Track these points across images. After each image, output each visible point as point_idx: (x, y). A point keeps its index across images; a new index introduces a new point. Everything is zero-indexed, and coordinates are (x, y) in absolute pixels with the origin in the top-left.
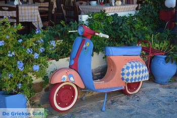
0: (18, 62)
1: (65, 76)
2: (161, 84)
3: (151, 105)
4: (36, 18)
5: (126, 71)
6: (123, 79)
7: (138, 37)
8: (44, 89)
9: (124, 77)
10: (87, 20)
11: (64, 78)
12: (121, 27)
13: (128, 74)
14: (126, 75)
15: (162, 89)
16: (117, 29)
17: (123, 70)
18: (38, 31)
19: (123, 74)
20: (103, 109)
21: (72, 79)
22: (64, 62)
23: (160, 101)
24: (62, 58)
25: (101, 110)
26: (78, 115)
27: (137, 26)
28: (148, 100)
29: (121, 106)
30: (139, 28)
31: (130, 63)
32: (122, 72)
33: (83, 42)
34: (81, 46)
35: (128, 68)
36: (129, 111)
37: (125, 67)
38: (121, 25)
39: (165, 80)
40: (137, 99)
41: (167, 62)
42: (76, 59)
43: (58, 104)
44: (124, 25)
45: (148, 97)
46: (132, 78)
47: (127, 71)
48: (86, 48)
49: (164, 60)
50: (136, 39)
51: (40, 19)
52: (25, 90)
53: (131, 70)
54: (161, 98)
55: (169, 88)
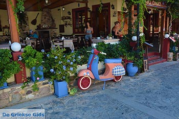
0: (63, 66)
4: (71, 45)
5: (115, 71)
6: (113, 74)
8: (75, 79)
10: (96, 46)
11: (85, 74)
12: (112, 49)
13: (116, 72)
15: (132, 79)
16: (110, 50)
17: (113, 70)
18: (72, 52)
19: (113, 72)
21: (88, 74)
22: (85, 66)
23: (130, 85)
24: (84, 64)
25: (103, 89)
26: (91, 92)
28: (125, 84)
29: (112, 87)
33: (94, 57)
34: (93, 59)
35: (115, 69)
36: (116, 89)
39: (133, 75)
40: (120, 84)
41: (134, 66)
42: (90, 65)
43: (82, 86)
46: (117, 74)
48: (95, 60)
49: (132, 65)
50: (119, 55)
52: (66, 79)
53: (117, 70)
54: (131, 83)
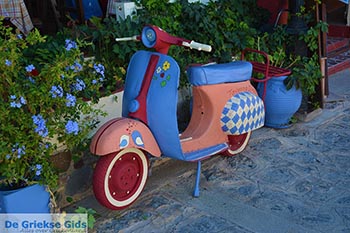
0: (35, 120)
1: (126, 137)
2: (276, 129)
3: (280, 173)
4: (18, 9)
5: (232, 114)
6: (225, 129)
7: (233, 44)
8: (72, 163)
9: (227, 124)
10: (134, 13)
11: (125, 140)
12: (201, 25)
13: (236, 119)
14: (231, 122)
15: (284, 139)
16: (194, 29)
17: (226, 111)
18: (70, 46)
19: (226, 120)
20: (197, 193)
21: (139, 141)
23: (291, 164)
24: (104, 96)
25: (193, 195)
26: (150, 210)
27: (229, 21)
28: (268, 164)
29: (226, 182)
30: (232, 25)
31: (237, 96)
32: (223, 116)
33: (153, 63)
34: (151, 70)
35: (235, 107)
36: (246, 191)
37: (228, 105)
38: (201, 20)
39: (284, 121)
40: (248, 163)
41: (288, 89)
42: (142, 96)
43: (112, 194)
44: (206, 20)
45: (266, 158)
46: (236, 126)
47: (234, 113)
48: (162, 75)
49: (282, 83)
50: (231, 46)
51: (26, 12)
52: (47, 175)
53: (240, 112)
54: (290, 157)
55: (292, 134)
